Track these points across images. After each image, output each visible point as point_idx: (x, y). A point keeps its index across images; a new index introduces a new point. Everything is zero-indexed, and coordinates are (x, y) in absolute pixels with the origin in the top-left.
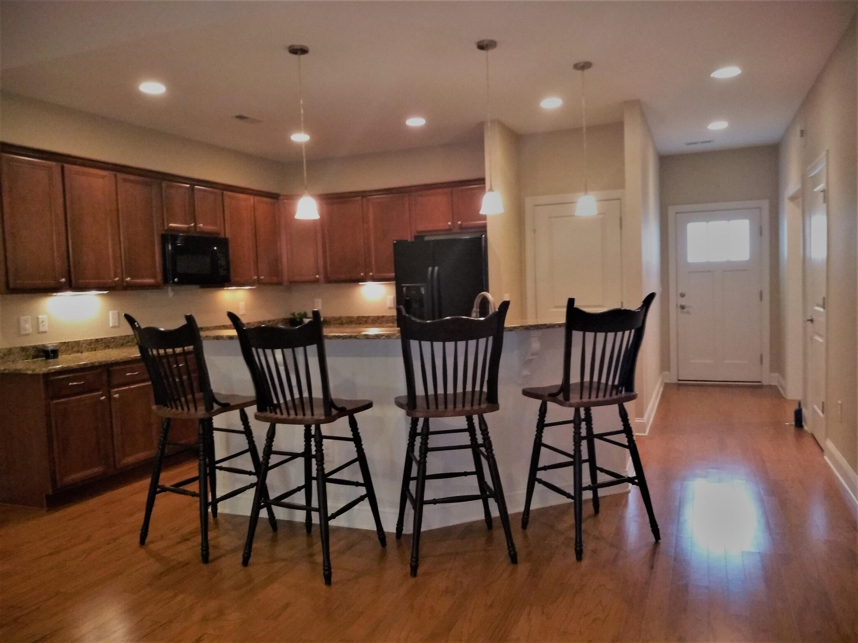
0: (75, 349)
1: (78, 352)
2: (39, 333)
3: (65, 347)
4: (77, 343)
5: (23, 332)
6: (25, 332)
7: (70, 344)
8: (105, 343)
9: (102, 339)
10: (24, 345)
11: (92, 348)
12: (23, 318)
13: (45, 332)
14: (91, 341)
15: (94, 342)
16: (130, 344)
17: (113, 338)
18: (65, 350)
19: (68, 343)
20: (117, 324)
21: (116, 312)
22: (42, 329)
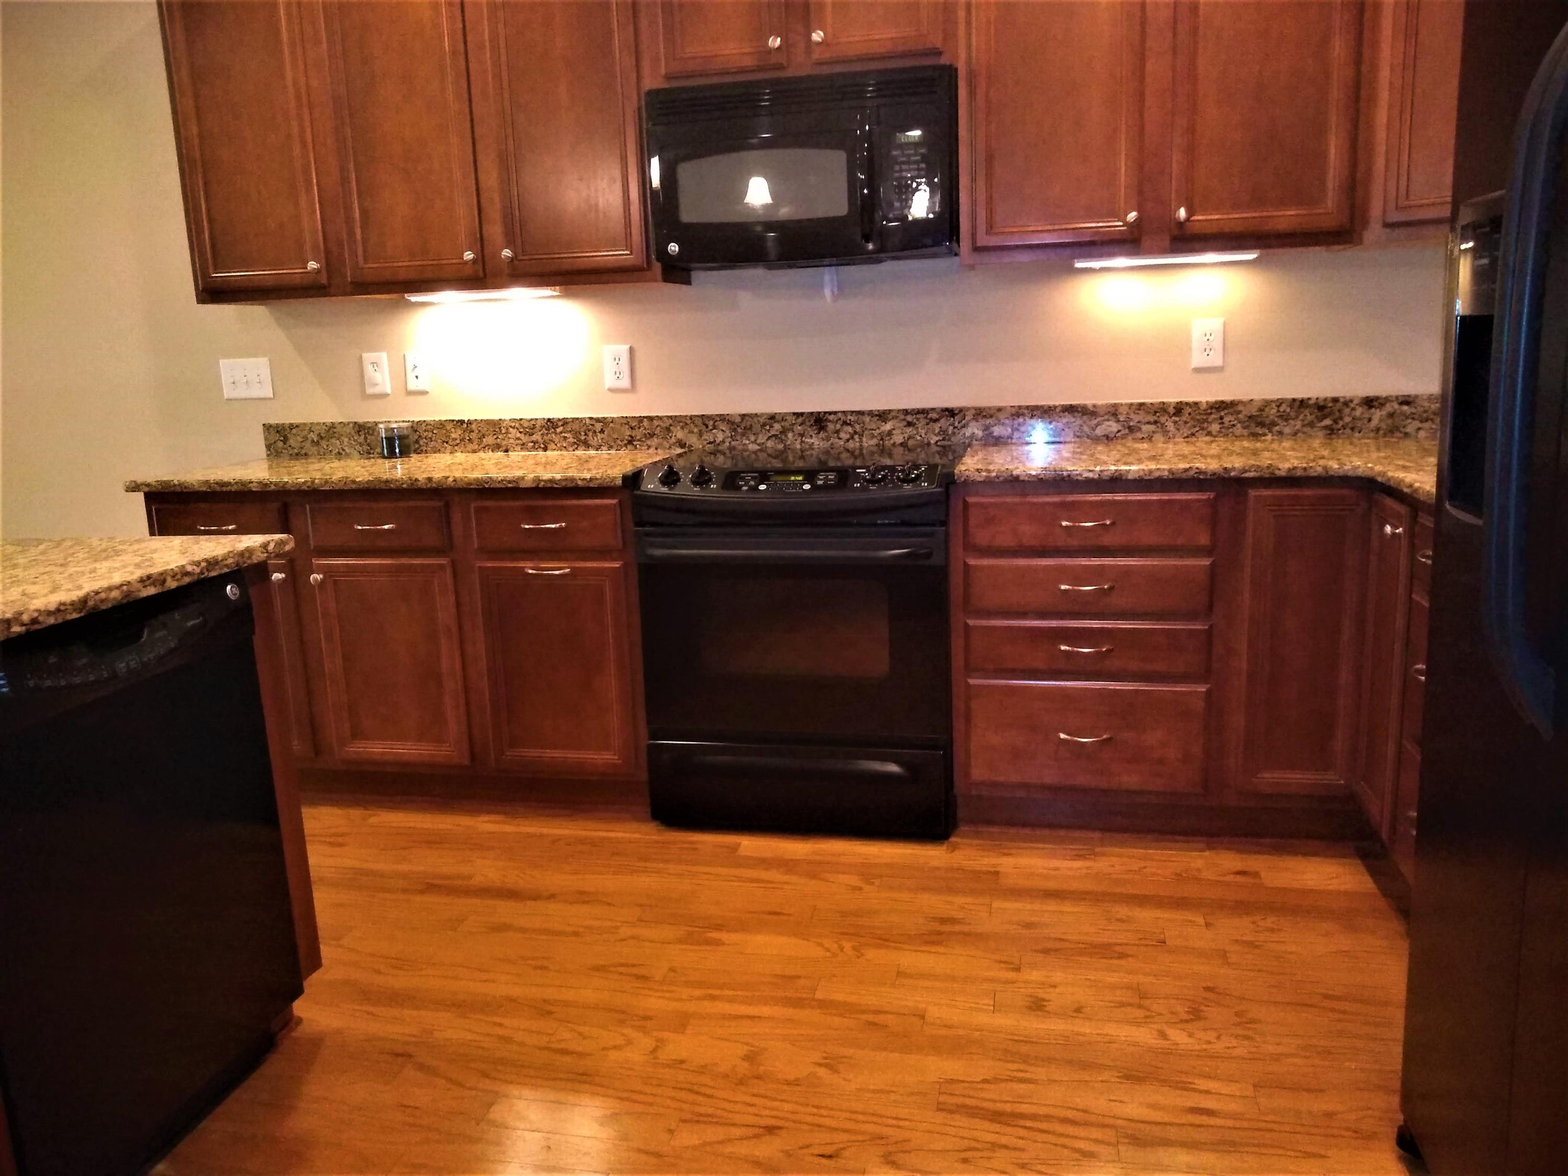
0: (489, 440)
1: (496, 447)
2: (410, 393)
3: (460, 432)
4: (495, 426)
5: (370, 390)
6: (377, 390)
7: (474, 426)
8: (576, 434)
9: (565, 422)
10: (361, 420)
11: (534, 442)
12: (368, 357)
13: (424, 393)
14: (533, 422)
15: (542, 427)
16: (655, 441)
17: (598, 420)
18: (462, 440)
19: (470, 422)
20: (625, 383)
21: (624, 349)
22: (413, 385)
